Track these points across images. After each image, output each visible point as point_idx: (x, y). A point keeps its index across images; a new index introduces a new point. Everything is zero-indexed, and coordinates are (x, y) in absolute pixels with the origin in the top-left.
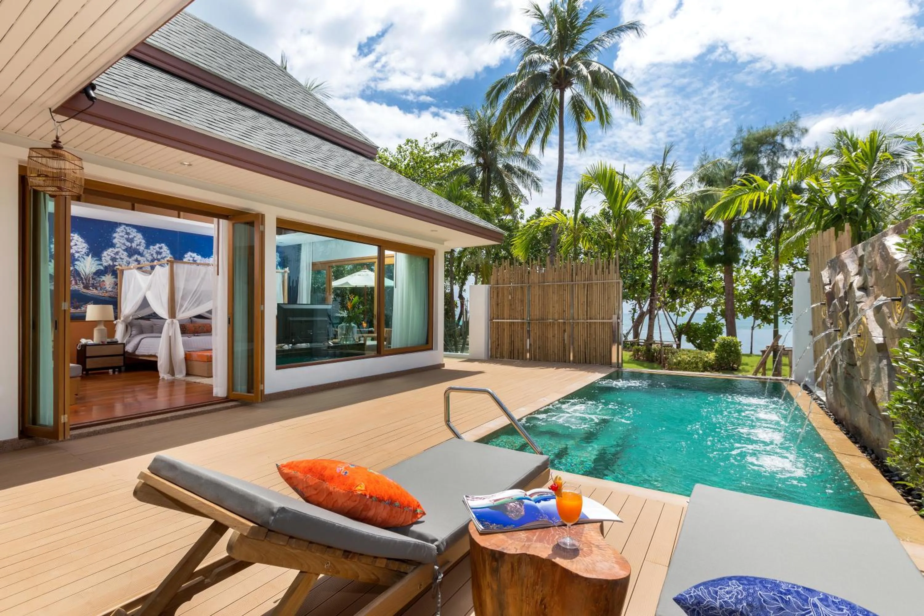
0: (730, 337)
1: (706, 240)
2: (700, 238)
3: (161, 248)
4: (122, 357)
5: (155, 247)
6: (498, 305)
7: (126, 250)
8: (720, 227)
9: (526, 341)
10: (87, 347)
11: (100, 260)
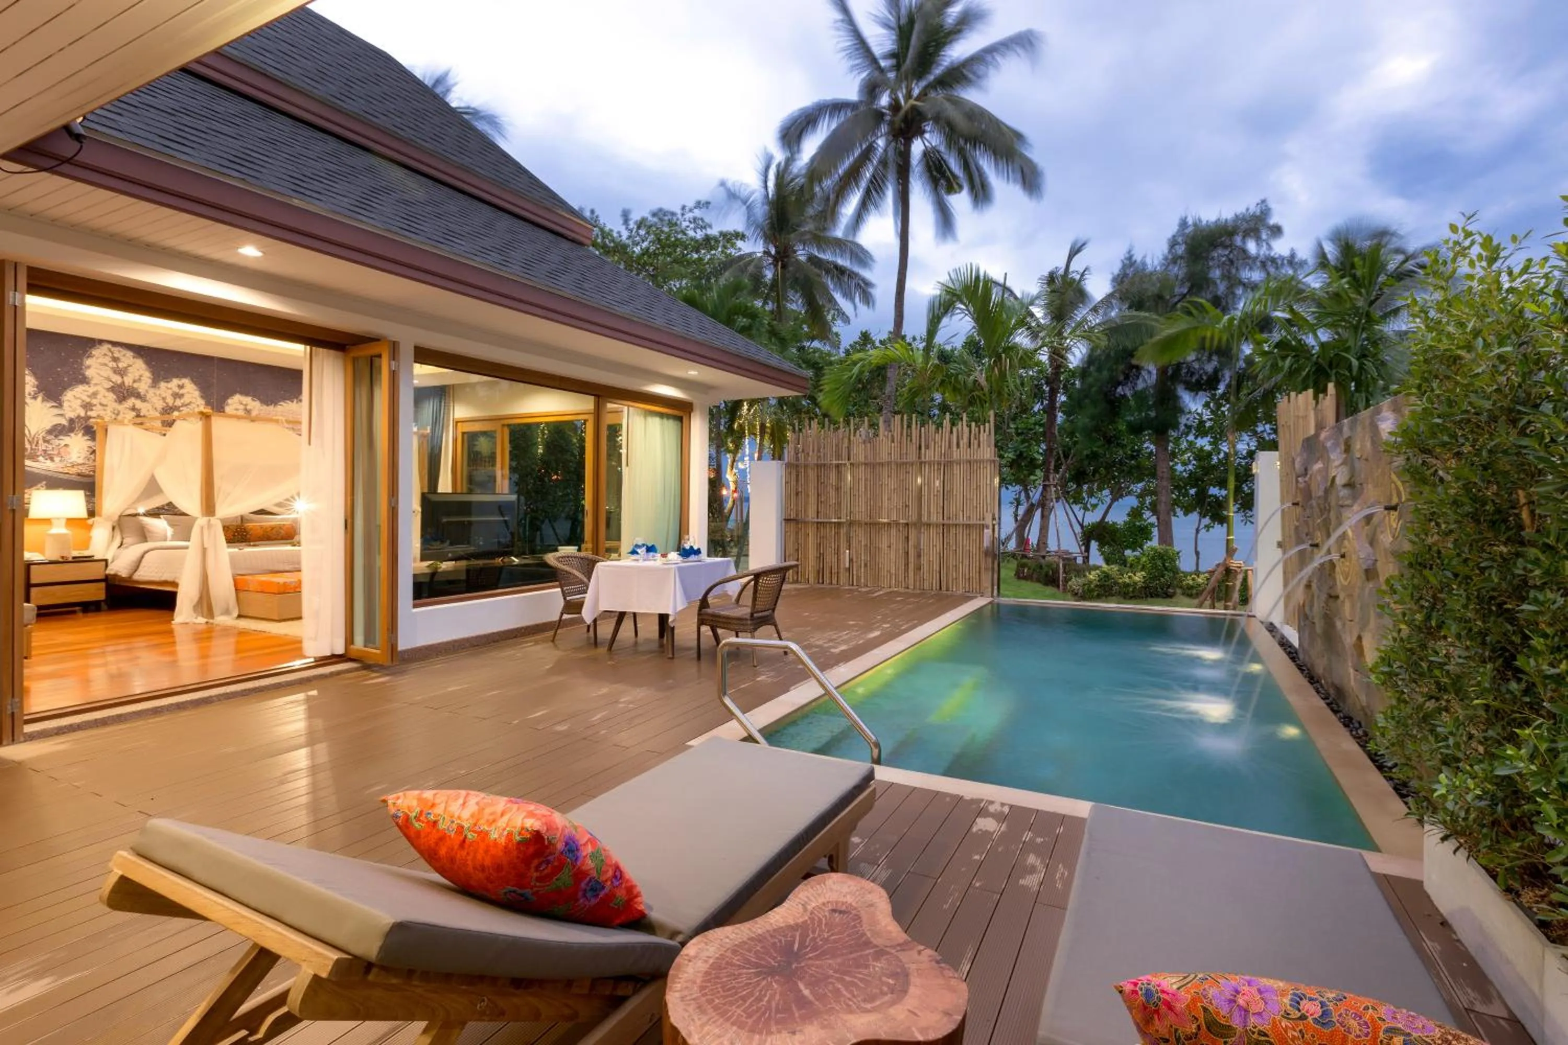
0: (1163, 547)
1: (1129, 393)
2: (1119, 389)
3: (181, 387)
4: (103, 585)
5: (169, 385)
6: (797, 494)
7: (112, 389)
8: (1149, 372)
9: (844, 552)
10: (32, 567)
11: (60, 405)
